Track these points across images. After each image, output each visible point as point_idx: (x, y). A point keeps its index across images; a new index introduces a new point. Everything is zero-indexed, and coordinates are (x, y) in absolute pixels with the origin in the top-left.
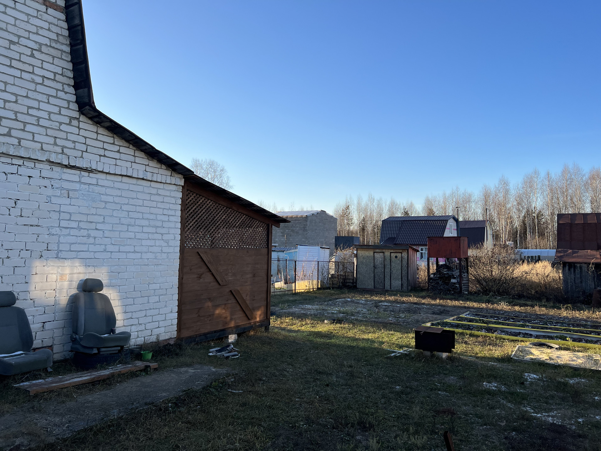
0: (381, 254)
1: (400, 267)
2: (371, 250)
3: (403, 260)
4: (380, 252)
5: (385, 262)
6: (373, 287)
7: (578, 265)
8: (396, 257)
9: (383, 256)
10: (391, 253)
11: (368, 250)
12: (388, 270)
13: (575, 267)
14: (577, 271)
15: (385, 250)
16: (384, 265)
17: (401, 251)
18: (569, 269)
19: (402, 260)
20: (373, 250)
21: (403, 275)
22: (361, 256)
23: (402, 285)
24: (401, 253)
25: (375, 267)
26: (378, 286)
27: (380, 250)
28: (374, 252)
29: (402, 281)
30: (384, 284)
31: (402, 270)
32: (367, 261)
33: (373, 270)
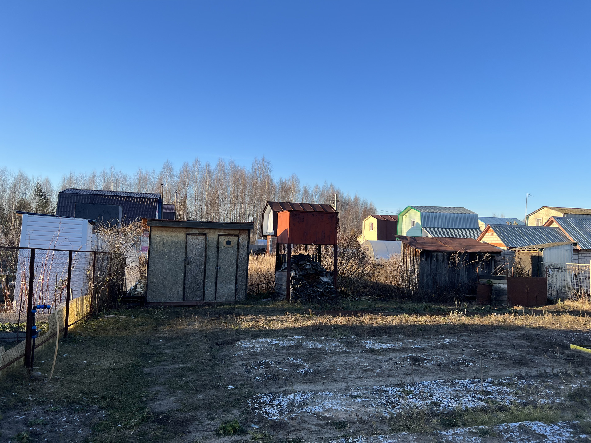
0: (200, 238)
1: (234, 261)
2: (181, 230)
3: (240, 248)
4: (199, 235)
5: (208, 252)
6: (182, 297)
8: (228, 243)
9: (203, 242)
10: (219, 235)
11: (174, 229)
12: (211, 267)
15: (208, 231)
16: (206, 257)
17: (237, 233)
19: (238, 248)
20: (185, 230)
21: (239, 274)
22: (160, 242)
23: (236, 290)
24: (238, 236)
25: (186, 261)
26: (190, 296)
27: (200, 230)
28: (187, 235)
29: (236, 284)
30: (204, 291)
31: (237, 265)
32: (173, 250)
33: (183, 267)
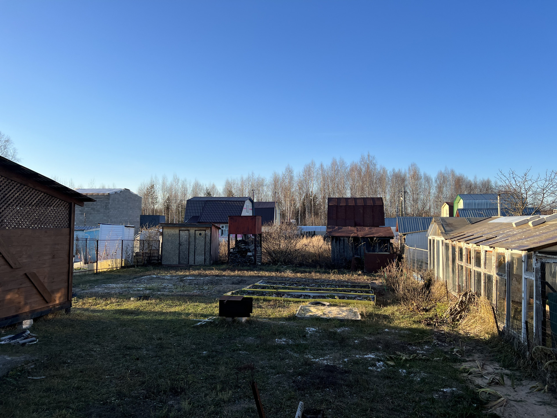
0: (186, 232)
1: (203, 244)
2: (177, 228)
3: (207, 237)
4: (186, 230)
5: (190, 239)
6: (178, 262)
7: (342, 239)
8: (200, 234)
9: (188, 234)
10: (195, 230)
11: (173, 228)
12: (192, 247)
13: (340, 240)
14: (341, 243)
15: (190, 228)
16: (189, 242)
17: (204, 229)
18: (336, 242)
19: (205, 237)
20: (179, 228)
21: (206, 251)
22: (167, 234)
23: (205, 259)
24: (205, 230)
25: (180, 244)
26: (182, 262)
27: (186, 228)
28: (180, 230)
29: (205, 256)
30: (189, 260)
31: (205, 246)
32: (173, 239)
33: (178, 247)
